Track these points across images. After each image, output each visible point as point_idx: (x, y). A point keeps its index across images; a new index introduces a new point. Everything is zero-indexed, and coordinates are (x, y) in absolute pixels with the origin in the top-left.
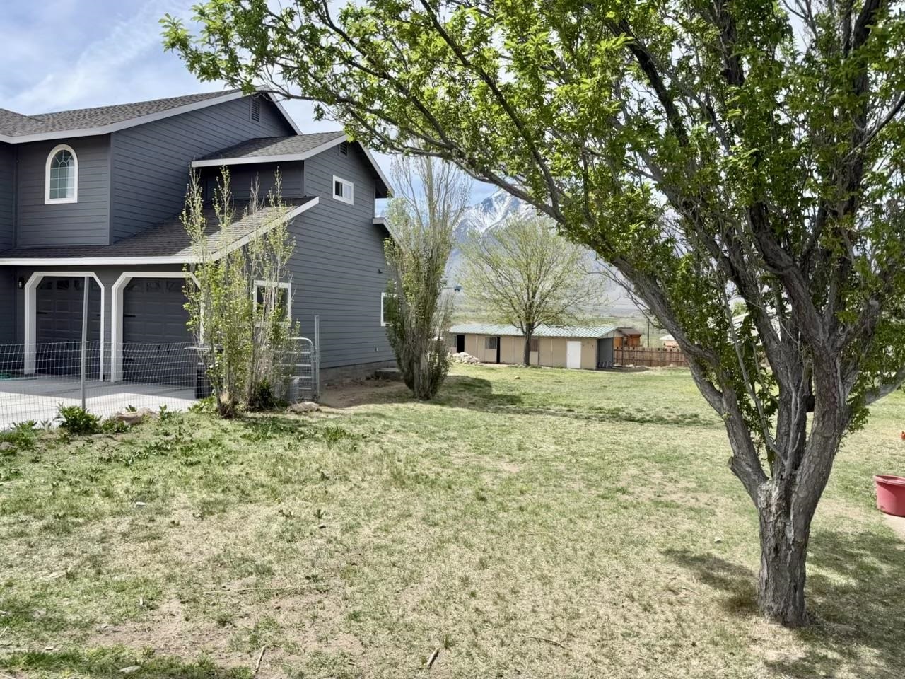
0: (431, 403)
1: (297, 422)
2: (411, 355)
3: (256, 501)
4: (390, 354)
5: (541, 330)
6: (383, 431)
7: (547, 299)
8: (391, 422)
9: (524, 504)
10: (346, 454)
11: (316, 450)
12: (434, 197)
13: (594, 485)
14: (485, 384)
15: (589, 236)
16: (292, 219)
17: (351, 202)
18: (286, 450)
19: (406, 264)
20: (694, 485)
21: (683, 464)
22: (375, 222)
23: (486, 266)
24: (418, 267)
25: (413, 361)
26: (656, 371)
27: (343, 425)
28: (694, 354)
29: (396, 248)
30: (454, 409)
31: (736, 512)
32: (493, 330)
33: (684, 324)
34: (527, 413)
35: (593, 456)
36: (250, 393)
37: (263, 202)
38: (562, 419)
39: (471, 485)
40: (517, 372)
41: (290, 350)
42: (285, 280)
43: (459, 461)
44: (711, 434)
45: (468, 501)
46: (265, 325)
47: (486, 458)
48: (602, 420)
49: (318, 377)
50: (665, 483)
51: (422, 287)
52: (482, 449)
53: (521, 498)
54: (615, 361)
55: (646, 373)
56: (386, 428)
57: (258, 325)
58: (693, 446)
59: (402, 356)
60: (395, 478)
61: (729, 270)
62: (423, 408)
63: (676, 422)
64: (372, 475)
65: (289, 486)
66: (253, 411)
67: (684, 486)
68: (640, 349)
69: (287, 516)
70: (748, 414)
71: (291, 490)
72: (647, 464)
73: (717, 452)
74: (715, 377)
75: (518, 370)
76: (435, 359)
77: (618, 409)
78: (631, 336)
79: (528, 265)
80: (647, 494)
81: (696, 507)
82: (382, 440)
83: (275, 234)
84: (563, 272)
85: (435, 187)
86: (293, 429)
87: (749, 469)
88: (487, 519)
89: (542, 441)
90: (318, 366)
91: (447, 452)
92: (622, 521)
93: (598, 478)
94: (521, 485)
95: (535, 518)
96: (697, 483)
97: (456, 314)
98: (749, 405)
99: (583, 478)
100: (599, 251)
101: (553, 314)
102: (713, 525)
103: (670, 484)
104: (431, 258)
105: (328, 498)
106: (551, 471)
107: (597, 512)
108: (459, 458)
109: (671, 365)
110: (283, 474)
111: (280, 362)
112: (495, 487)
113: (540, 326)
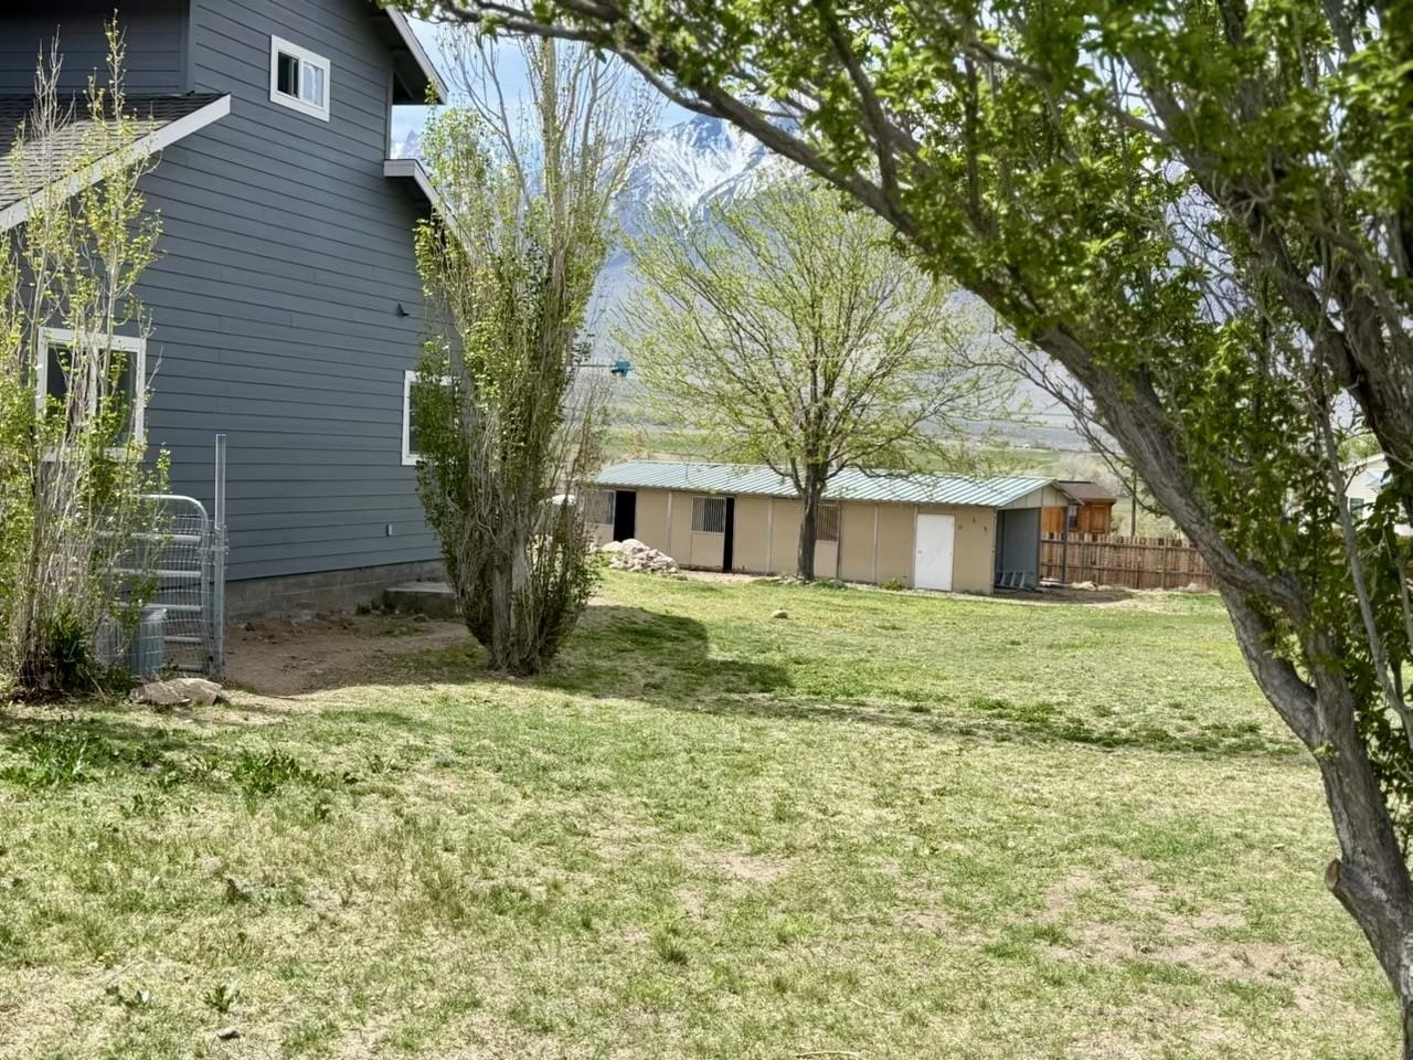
0: (539, 685)
1: (161, 734)
2: (486, 550)
3: (44, 962)
4: (426, 544)
5: (846, 483)
6: (402, 763)
7: (866, 398)
8: (427, 739)
9: (787, 972)
10: (296, 830)
11: (215, 815)
12: (559, 112)
13: (977, 921)
14: (691, 631)
15: (978, 271)
16: (154, 157)
17: (323, 113)
18: (127, 816)
19: (478, 294)
20: (1239, 922)
21: (1214, 864)
22: (389, 171)
23: (699, 301)
24: (510, 306)
25: (493, 566)
26: (1152, 601)
27: (291, 747)
28: (1244, 586)
29: (449, 248)
30: (602, 702)
31: (1348, 998)
32: (717, 479)
33: (1221, 508)
34: (802, 716)
35: (977, 838)
36: (24, 652)
37: (73, 106)
38: (898, 733)
39: (646, 919)
40: (777, 599)
41: (142, 529)
42: (130, 329)
43: (615, 850)
44: (1291, 780)
45: (636, 964)
46: (72, 454)
47: (689, 842)
48: (1002, 738)
49: (220, 607)
50: (1163, 915)
51: (521, 362)
52: (678, 817)
53: (780, 955)
54: (1044, 570)
55: (1125, 604)
56: (412, 753)
57: (49, 457)
58: (1242, 812)
59: (459, 552)
60: (435, 897)
61: (1342, 364)
62: (517, 697)
63: (1200, 747)
64: (372, 889)
65: (135, 919)
66: (32, 700)
67: (1213, 924)
68: (1111, 538)
69: (130, 1005)
70: (1382, 748)
71: (140, 929)
72: (1118, 863)
73: (1304, 832)
74: (1298, 650)
75: (782, 593)
76: (552, 560)
77: (1048, 708)
78: (1089, 504)
79: (815, 302)
80: (1114, 945)
81: (1244, 982)
82: (401, 789)
83: (102, 200)
84: (911, 326)
85: (562, 83)
86: (148, 755)
87: (1378, 893)
88: (687, 1015)
89: (842, 796)
90: (220, 577)
91: (581, 827)
92: (1048, 1017)
93: (988, 900)
94: (781, 917)
95: (816, 1011)
96: (1247, 916)
97: (614, 429)
98: (1385, 725)
99: (947, 900)
100: (1001, 310)
101: (881, 441)
102: (1288, 1034)
103: (1177, 919)
104: (548, 280)
105: (245, 953)
106: (862, 881)
107: (980, 994)
108: (612, 841)
109: (1192, 586)
110: (118, 883)
111: (113, 566)
112: (710, 925)
113: (845, 472)
